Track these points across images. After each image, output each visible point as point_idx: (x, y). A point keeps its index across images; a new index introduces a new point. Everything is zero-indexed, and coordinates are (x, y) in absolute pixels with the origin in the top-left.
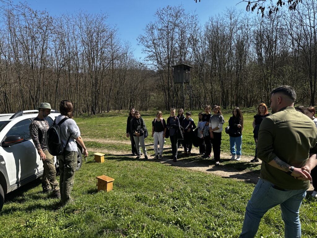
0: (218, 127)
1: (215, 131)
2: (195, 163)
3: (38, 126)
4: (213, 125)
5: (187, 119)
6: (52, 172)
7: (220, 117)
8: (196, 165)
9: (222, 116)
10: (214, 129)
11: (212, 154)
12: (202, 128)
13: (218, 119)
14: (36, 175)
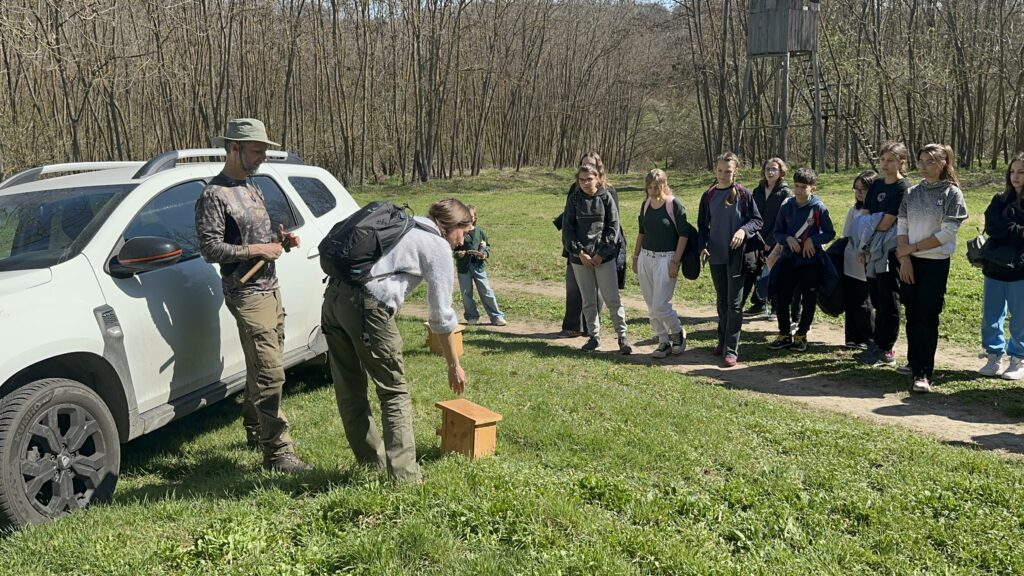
0: (937, 235)
1: (919, 255)
2: (826, 382)
3: (223, 204)
4: (914, 227)
5: (798, 200)
6: (269, 376)
7: (947, 192)
8: (826, 390)
9: (957, 190)
10: (916, 244)
11: (900, 350)
12: (862, 244)
13: (940, 202)
14: (226, 385)
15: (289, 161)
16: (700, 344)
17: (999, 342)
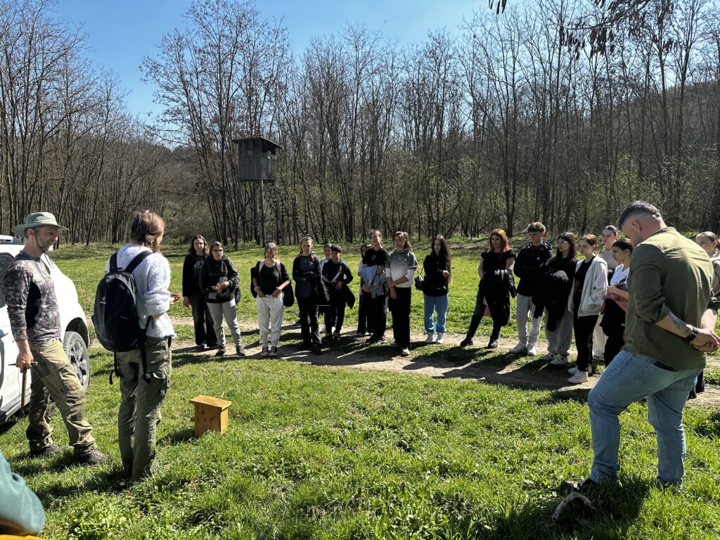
0: (406, 276)
1: (399, 286)
2: (361, 356)
4: (394, 273)
5: (334, 260)
7: (408, 254)
9: (412, 253)
10: (397, 281)
11: (389, 336)
12: (370, 282)
13: (406, 259)
15: (15, 243)
16: (284, 343)
17: (432, 326)
